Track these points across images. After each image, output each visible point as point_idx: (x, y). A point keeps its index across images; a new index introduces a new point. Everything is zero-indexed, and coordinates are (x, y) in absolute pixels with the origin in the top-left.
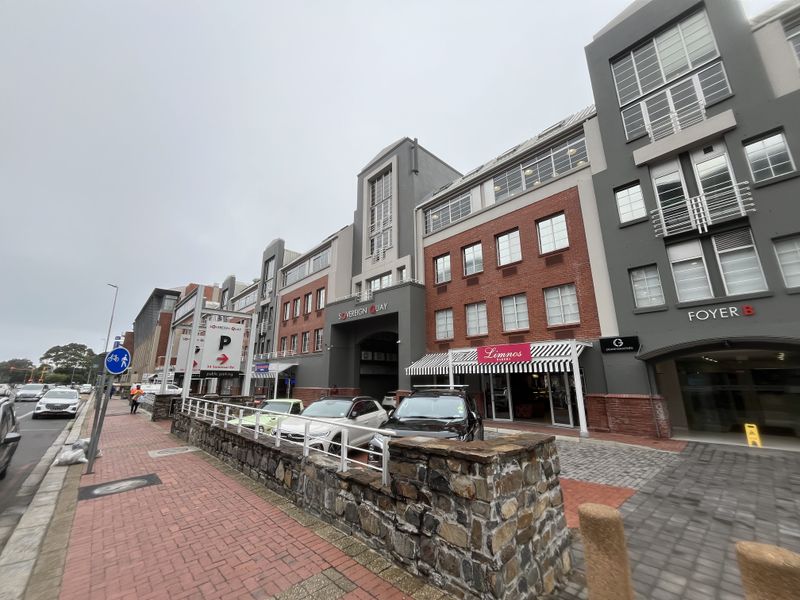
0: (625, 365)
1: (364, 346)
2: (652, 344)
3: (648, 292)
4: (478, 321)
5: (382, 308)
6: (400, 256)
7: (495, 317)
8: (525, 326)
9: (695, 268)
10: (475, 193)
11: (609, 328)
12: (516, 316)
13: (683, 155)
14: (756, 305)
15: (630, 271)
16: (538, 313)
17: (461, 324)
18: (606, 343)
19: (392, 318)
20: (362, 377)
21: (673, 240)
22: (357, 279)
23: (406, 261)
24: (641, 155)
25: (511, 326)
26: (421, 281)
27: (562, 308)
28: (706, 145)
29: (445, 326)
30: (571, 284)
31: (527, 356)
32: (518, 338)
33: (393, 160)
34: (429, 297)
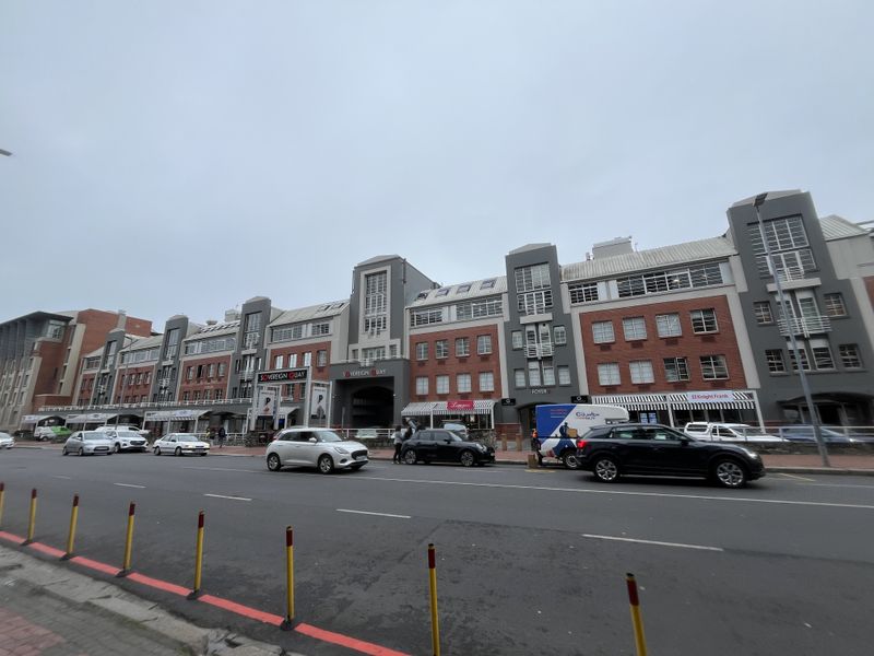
0: (510, 410)
1: (357, 395)
2: (520, 403)
3: (520, 381)
4: (443, 385)
5: (381, 372)
6: (392, 337)
7: (453, 384)
8: (469, 390)
9: (535, 372)
10: (445, 310)
11: (505, 395)
12: (464, 384)
13: (537, 324)
14: (552, 390)
15: (515, 370)
16: (475, 384)
17: (433, 386)
18: (504, 401)
19: (390, 380)
20: (355, 417)
21: (530, 360)
22: (352, 347)
23: (397, 342)
24: (523, 320)
25: (462, 390)
26: (408, 357)
27: (487, 383)
28: (544, 323)
29: (422, 386)
30: (491, 371)
31: (472, 407)
32: (465, 396)
33: (388, 268)
34: (413, 369)
